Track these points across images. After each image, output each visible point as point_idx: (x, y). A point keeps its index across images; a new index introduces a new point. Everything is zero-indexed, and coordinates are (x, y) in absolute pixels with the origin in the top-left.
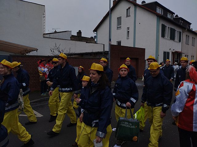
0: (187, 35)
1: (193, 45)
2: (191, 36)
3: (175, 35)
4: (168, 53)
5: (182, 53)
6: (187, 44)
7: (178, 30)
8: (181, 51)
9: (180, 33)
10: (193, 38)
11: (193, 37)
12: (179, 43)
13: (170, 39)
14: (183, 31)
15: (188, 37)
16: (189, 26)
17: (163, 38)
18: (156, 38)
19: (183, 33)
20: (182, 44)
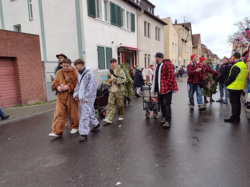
0: (145, 23)
1: (158, 38)
2: (154, 25)
4: (109, 50)
5: (138, 51)
6: (147, 34)
7: (127, 9)
8: (136, 48)
9: (133, 16)
10: (156, 28)
11: (157, 26)
12: (132, 33)
13: (112, 24)
14: (137, 13)
15: (148, 25)
16: (151, 10)
17: (92, 19)
18: (76, 18)
19: (138, 18)
20: (138, 35)
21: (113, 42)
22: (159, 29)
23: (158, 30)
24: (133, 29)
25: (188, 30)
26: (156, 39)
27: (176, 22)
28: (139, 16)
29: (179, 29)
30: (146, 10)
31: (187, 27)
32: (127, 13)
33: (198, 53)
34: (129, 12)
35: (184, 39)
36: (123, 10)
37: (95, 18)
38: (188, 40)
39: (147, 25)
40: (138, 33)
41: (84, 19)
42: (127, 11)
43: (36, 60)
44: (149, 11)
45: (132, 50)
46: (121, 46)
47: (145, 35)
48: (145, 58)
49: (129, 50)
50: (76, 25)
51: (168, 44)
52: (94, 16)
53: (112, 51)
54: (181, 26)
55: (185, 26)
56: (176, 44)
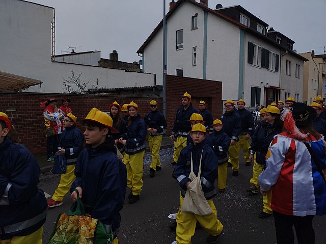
0: (287, 61)
1: (297, 75)
2: (294, 62)
3: (270, 61)
6: (288, 72)
8: (278, 86)
9: (277, 56)
11: (297, 63)
12: (276, 73)
13: (262, 67)
14: (281, 53)
16: (290, 46)
19: (282, 58)
20: (281, 74)
21: (262, 83)
22: (299, 66)
24: (277, 70)
26: (296, 77)
27: (313, 52)
28: (283, 56)
29: (319, 64)
32: (273, 54)
36: (270, 53)
39: (289, 63)
40: (281, 72)
41: (245, 66)
43: (219, 100)
46: (268, 85)
47: (286, 74)
48: (285, 96)
51: (308, 80)
53: (260, 91)
55: (325, 59)
56: (315, 81)
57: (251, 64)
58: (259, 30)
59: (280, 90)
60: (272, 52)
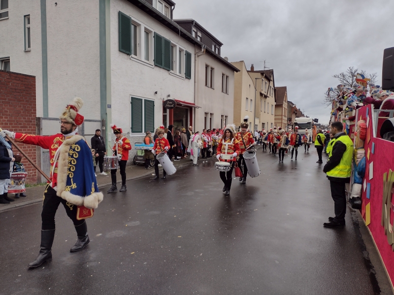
0: (207, 66)
1: (225, 90)
2: (219, 70)
4: (150, 104)
6: (209, 83)
7: (179, 45)
8: (193, 102)
9: (188, 56)
10: (223, 75)
11: (224, 73)
12: (187, 80)
13: (156, 66)
14: (195, 52)
15: (211, 71)
16: (217, 49)
17: (125, 56)
18: (99, 53)
19: (197, 58)
20: (196, 84)
21: (156, 93)
22: (227, 77)
23: (225, 78)
24: (188, 75)
25: (269, 80)
26: (222, 91)
27: (252, 68)
28: (198, 56)
29: (256, 79)
30: (209, 49)
31: (268, 75)
32: (180, 52)
33: (283, 114)
34: (183, 50)
35: (263, 92)
36: (174, 46)
37: (130, 55)
38: (268, 95)
39: (210, 69)
40: (196, 81)
41: (112, 56)
42: (180, 48)
43: (27, 116)
44: (213, 50)
45: (185, 106)
46: (169, 98)
47: (206, 85)
48: (206, 118)
49: (181, 105)
50: (99, 63)
51: (241, 99)
52: (128, 53)
53: (154, 106)
54: (260, 74)
55: (264, 75)
56: (251, 100)
57: (129, 54)
58: (159, 7)
59: (195, 108)
60: (178, 47)
